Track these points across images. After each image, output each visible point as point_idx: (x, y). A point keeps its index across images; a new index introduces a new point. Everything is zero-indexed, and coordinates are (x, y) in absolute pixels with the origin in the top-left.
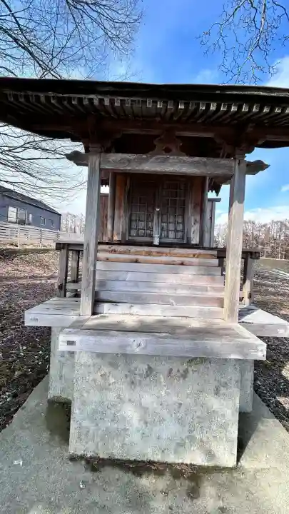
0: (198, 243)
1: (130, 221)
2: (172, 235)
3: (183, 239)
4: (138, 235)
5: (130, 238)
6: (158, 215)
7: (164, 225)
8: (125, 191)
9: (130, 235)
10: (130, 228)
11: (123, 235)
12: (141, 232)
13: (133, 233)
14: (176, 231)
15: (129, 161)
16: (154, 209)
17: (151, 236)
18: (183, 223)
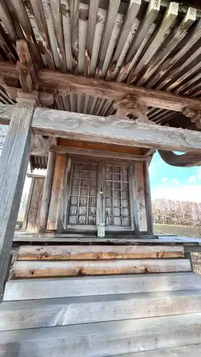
0: (146, 230)
1: (70, 204)
2: (117, 221)
3: (130, 225)
4: (78, 223)
5: (69, 227)
6: (102, 198)
7: (109, 210)
8: (65, 171)
9: (68, 223)
10: (69, 215)
11: (60, 223)
12: (83, 219)
13: (73, 219)
14: (121, 216)
15: (80, 122)
16: (97, 192)
17: (94, 223)
18: (129, 207)
